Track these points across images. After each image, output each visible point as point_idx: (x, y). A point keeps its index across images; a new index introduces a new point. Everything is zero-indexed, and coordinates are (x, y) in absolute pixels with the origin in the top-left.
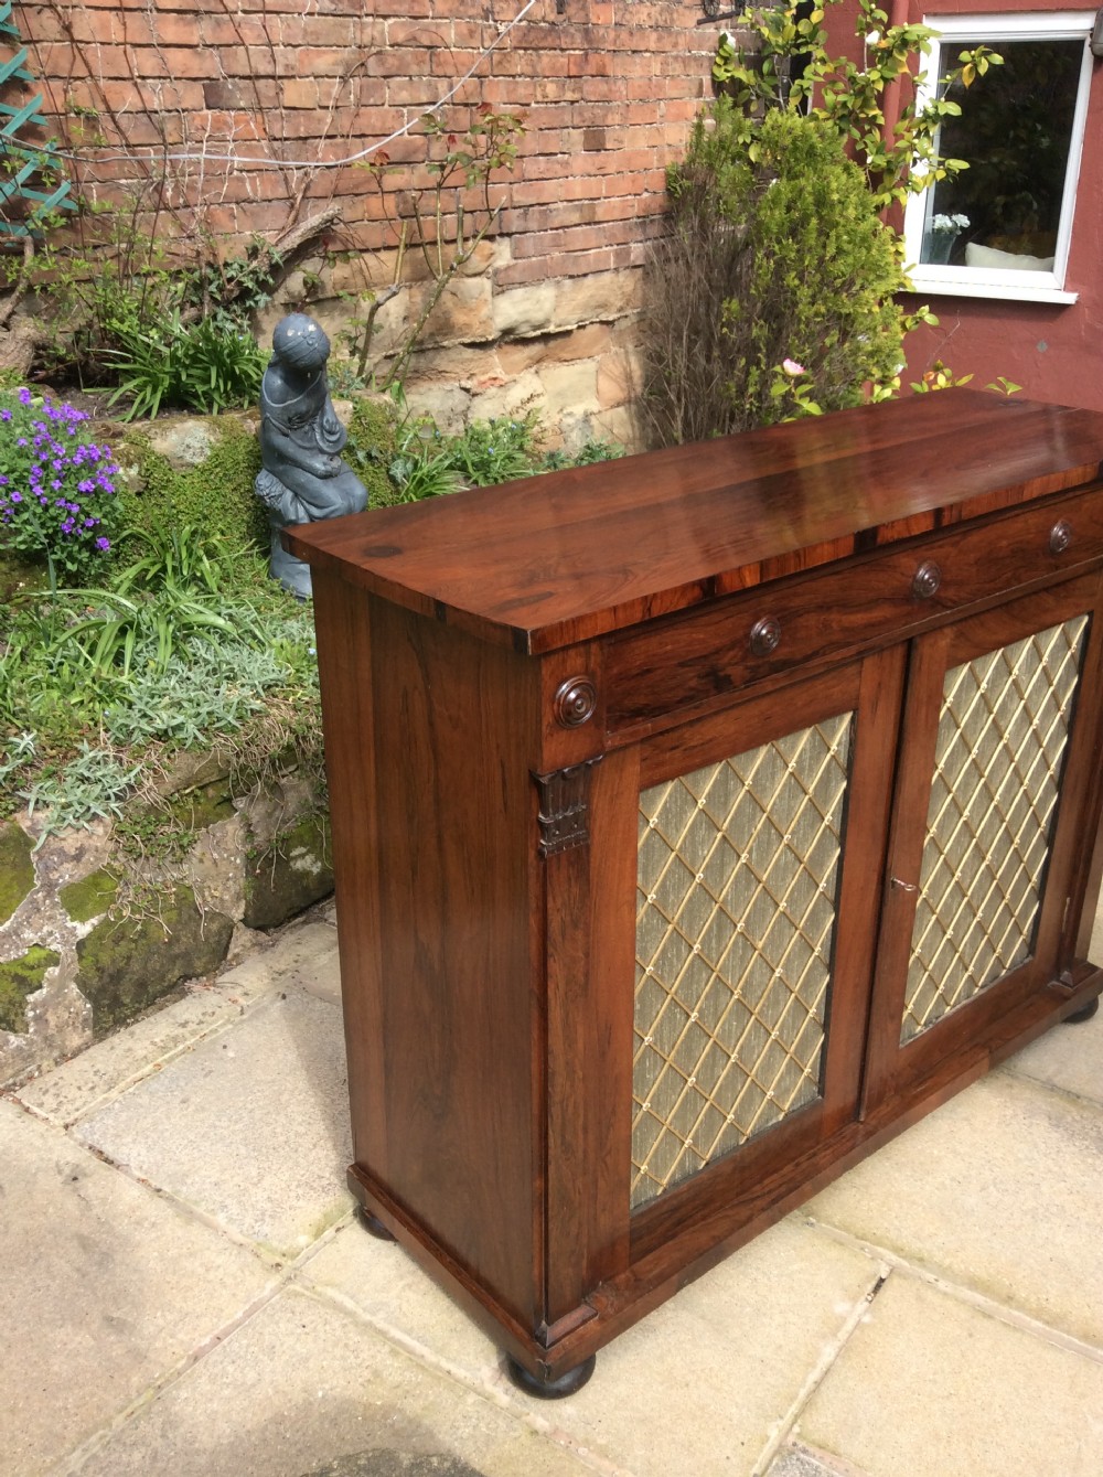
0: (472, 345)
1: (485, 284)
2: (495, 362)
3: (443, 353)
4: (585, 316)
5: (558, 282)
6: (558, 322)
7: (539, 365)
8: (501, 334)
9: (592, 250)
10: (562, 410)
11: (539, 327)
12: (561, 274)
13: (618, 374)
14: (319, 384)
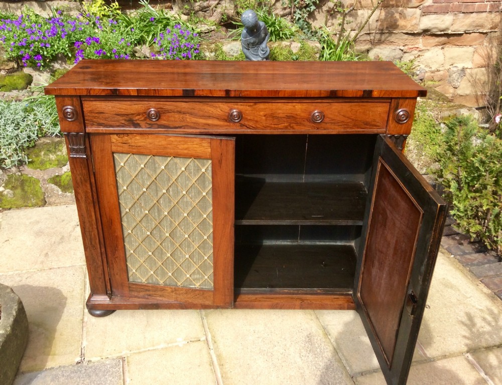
0: (407, 34)
1: (418, 11)
2: (420, 42)
3: (393, 35)
4: (469, 29)
5: (456, 14)
6: (453, 30)
7: (444, 45)
8: (422, 31)
9: (478, 3)
10: (452, 65)
11: (443, 31)
12: (457, 11)
13: (484, 55)
14: (260, 34)
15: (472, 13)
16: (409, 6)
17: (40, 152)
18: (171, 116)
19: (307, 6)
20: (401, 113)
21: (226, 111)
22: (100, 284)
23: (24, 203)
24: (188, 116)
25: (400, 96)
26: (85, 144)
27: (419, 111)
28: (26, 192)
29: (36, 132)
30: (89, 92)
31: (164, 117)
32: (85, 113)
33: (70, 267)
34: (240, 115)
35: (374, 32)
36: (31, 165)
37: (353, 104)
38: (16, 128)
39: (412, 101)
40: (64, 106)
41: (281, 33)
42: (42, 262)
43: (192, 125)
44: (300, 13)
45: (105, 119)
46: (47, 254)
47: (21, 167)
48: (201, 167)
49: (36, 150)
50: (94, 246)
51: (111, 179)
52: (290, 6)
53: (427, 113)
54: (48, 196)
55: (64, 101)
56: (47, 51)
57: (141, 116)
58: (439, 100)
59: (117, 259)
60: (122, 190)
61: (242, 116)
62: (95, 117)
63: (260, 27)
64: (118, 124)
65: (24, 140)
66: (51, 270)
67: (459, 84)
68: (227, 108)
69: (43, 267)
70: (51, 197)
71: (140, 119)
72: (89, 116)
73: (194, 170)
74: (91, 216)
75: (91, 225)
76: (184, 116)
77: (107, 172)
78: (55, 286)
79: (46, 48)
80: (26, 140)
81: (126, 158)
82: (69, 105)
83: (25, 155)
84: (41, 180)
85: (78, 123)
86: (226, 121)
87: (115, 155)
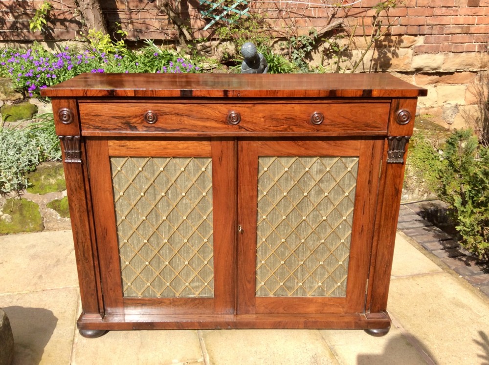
0: (400, 72)
1: (410, 51)
2: (413, 80)
4: (460, 68)
5: (446, 54)
6: (445, 68)
7: (436, 84)
8: (415, 70)
9: (467, 44)
10: (445, 102)
11: (435, 69)
12: (448, 51)
13: (475, 92)
14: (259, 65)
15: (461, 52)
16: (401, 46)
17: (41, 176)
18: (169, 119)
19: (304, 46)
20: (402, 114)
21: (224, 113)
22: (92, 302)
23: (22, 227)
24: (185, 118)
25: (400, 96)
26: (80, 149)
27: (416, 138)
28: (24, 217)
29: (37, 157)
30: (86, 93)
31: (161, 119)
32: (81, 115)
33: (63, 288)
34: (239, 117)
35: (368, 71)
36: (30, 189)
37: (353, 104)
38: (17, 152)
39: (412, 101)
40: (59, 109)
41: (280, 68)
42: (35, 284)
43: (190, 127)
44: (297, 53)
45: (102, 122)
46: (41, 276)
47: (21, 191)
48: (201, 166)
49: (36, 174)
50: (87, 259)
51: (107, 185)
52: (287, 46)
53: (424, 140)
54: (46, 222)
55: (60, 103)
56: (53, 82)
57: (138, 119)
58: (435, 129)
59: (111, 273)
60: (119, 197)
61: (241, 118)
62: (91, 120)
63: (259, 59)
64: (115, 127)
65: (25, 164)
66: (45, 292)
67: (453, 120)
68: (225, 109)
69: (36, 288)
70: (50, 222)
71: (137, 122)
72: (85, 119)
73: (194, 170)
74: (84, 226)
75: (85, 235)
76: (182, 118)
77: (102, 177)
78: (46, 308)
79: (52, 79)
80: (27, 163)
81: (124, 162)
82: (65, 107)
83: (25, 178)
84: (40, 205)
85: (74, 126)
86: (224, 123)
87: (112, 160)
